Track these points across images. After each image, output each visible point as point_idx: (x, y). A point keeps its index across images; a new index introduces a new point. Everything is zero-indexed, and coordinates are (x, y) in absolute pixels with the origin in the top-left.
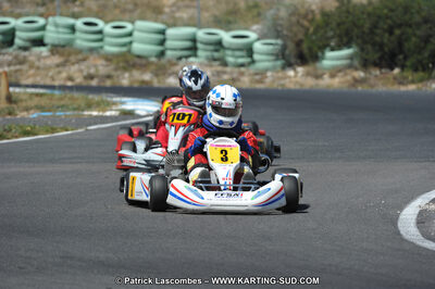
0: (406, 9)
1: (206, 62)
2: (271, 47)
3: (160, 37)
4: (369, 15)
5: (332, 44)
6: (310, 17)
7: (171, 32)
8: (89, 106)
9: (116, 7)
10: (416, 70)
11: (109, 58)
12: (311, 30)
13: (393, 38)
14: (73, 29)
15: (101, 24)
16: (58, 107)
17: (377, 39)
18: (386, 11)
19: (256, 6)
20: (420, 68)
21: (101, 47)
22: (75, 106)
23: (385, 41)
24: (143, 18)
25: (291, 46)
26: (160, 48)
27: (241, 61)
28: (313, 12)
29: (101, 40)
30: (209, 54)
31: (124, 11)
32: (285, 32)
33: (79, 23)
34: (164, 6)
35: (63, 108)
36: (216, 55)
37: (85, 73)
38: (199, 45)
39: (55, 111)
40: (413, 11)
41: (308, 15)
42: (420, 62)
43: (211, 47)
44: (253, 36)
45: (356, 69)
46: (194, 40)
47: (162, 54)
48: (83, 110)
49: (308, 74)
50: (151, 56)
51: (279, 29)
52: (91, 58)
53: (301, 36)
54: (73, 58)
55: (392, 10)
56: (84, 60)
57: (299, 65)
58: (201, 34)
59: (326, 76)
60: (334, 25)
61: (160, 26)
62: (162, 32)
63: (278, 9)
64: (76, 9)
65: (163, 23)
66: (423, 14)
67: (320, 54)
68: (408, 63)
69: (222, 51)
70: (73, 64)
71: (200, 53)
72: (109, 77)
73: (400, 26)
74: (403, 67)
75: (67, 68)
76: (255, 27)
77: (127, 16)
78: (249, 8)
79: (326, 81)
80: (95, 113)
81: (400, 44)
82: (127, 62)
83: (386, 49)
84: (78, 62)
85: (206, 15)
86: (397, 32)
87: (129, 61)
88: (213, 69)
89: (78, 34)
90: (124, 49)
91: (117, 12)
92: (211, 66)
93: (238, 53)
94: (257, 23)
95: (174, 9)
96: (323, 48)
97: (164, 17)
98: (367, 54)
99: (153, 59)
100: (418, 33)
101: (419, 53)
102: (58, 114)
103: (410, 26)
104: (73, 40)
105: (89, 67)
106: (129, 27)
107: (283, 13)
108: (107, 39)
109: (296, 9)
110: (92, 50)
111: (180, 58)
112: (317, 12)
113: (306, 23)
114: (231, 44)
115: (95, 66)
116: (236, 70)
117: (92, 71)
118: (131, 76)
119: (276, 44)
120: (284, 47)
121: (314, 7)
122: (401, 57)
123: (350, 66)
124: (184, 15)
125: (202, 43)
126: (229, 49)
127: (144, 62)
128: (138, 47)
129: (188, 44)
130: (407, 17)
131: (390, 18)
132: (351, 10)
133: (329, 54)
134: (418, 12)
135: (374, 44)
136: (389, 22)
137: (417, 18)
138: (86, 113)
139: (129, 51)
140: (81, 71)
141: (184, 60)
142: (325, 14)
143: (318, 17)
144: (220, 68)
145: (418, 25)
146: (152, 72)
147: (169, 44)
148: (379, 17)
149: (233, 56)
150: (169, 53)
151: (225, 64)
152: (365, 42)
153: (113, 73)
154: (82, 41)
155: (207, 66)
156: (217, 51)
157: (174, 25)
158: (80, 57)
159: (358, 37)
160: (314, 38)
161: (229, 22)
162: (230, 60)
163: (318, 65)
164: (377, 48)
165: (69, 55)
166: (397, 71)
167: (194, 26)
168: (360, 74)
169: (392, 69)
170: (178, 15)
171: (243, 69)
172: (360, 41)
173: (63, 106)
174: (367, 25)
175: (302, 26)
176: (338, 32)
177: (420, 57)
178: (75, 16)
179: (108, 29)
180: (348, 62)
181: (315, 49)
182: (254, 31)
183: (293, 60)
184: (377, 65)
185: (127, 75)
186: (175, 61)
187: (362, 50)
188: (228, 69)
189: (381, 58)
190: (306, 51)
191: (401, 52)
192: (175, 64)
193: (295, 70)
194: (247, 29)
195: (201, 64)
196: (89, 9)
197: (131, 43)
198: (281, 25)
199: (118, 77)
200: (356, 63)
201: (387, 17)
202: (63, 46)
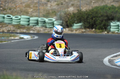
0: (97, 13)
1: (41, 27)
2: (59, 23)
3: (28, 20)
4: (86, 14)
5: (76, 22)
6: (70, 14)
7: (31, 19)
8: (11, 36)
9: (16, 12)
10: (99, 29)
11: (14, 26)
12: (70, 18)
13: (93, 20)
14: (4, 18)
15: (12, 16)
16: (2, 36)
17: (88, 21)
18: (91, 13)
19: (55, 12)
20: (100, 29)
21: (12, 23)
22: (7, 36)
23: (91, 21)
24: (23, 15)
25: (64, 22)
26: (28, 23)
27: (51, 26)
28: (70, 13)
29: (12, 21)
30: (42, 24)
31: (18, 13)
32: (63, 19)
33: (6, 16)
34: (29, 12)
35: (3, 37)
36: (44, 25)
37: (7, 30)
38: (39, 22)
39: (1, 37)
40: (98, 13)
41: (69, 14)
42: (100, 27)
43: (42, 23)
44: (54, 20)
45: (83, 29)
46: (38, 21)
47: (29, 25)
48: (9, 37)
49: (69, 30)
50: (26, 25)
51: (61, 18)
52: (9, 25)
53: (67, 20)
54: (4, 26)
55: (92, 13)
56: (7, 26)
57: (67, 28)
58: (40, 19)
59: (74, 31)
60: (76, 17)
61: (28, 17)
62: (29, 19)
63: (61, 13)
64: (5, 13)
65: (29, 16)
66: (101, 14)
67: (72, 25)
68: (97, 27)
69: (45, 24)
70: (4, 27)
71: (39, 24)
72: (14, 31)
73: (95, 17)
74: (96, 29)
75: (2, 28)
76: (54, 17)
77: (19, 14)
78: (53, 12)
79: (74, 32)
80: (13, 38)
81: (95, 22)
82: (19, 27)
83: (91, 24)
84: (5, 27)
85: (41, 14)
86: (94, 19)
87: (20, 26)
88: (43, 29)
89: (5, 19)
90: (18, 23)
91: (16, 13)
92: (42, 28)
93: (50, 24)
94: (55, 16)
95: (32, 13)
96: (73, 23)
97: (29, 15)
98: (86, 25)
99: (26, 26)
100: (100, 19)
101: (100, 25)
102: (2, 38)
103: (98, 17)
104: (4, 21)
105: (8, 28)
106: (20, 17)
107: (62, 14)
108: (13, 21)
109: (66, 12)
110: (9, 23)
111: (34, 26)
112: (72, 13)
113: (69, 16)
114: (48, 22)
115: (10, 28)
116: (49, 29)
117: (9, 29)
118: (20, 31)
119: (60, 22)
120: (63, 23)
121: (71, 12)
122: (95, 26)
123: (81, 28)
124: (35, 14)
125: (40, 21)
126: (47, 23)
127: (24, 27)
128: (22, 23)
129: (36, 22)
130: (97, 15)
131: (92, 15)
132: (81, 13)
133: (75, 25)
134: (100, 13)
135: (87, 22)
136: (92, 16)
137: (100, 15)
138: (10, 38)
139: (20, 24)
140: (6, 29)
141: (35, 26)
142: (74, 14)
143: (72, 15)
144: (45, 29)
145: (100, 17)
146: (26, 29)
147: (31, 22)
148: (89, 15)
149: (48, 25)
150: (31, 24)
151: (46, 27)
152: (85, 21)
153: (15, 30)
154: (6, 21)
155: (41, 28)
156: (44, 24)
157: (32, 17)
158: (6, 25)
159: (83, 20)
160: (71, 20)
161: (47, 16)
162: (48, 26)
163: (72, 28)
164: (88, 23)
165: (3, 25)
166: (94, 29)
167: (38, 17)
168: (84, 30)
169: (93, 29)
170: (33, 14)
171: (51, 29)
172: (83, 21)
173: (3, 36)
174: (86, 17)
175: (68, 17)
176: (77, 19)
177: (100, 26)
178: (5, 14)
179: (14, 18)
180: (80, 27)
181: (71, 23)
182: (54, 18)
183: (65, 26)
184: (88, 28)
185: (19, 30)
186: (32, 26)
187: (84, 24)
188: (47, 29)
189: (89, 26)
190: (69, 24)
191: (95, 24)
192: (32, 27)
193: (65, 29)
194: (52, 18)
195: (39, 27)
196: (8, 12)
197: (20, 21)
198: (62, 17)
199: (16, 31)
200: (83, 27)
201: (91, 15)
202: (1, 22)
